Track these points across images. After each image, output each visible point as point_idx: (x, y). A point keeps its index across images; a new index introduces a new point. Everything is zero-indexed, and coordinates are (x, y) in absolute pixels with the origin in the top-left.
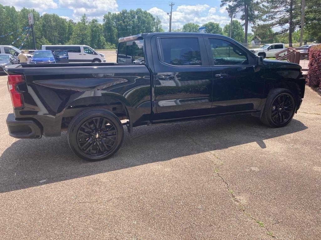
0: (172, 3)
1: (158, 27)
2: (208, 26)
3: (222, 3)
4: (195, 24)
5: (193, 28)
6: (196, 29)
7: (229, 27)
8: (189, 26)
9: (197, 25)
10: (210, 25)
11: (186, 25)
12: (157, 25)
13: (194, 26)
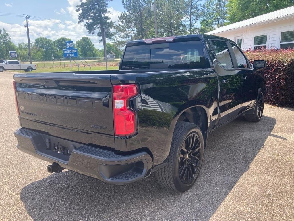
0: (27, 15)
1: (6, 40)
2: (61, 41)
3: (80, 20)
4: (48, 39)
5: (46, 43)
6: (49, 44)
7: (81, 42)
8: (42, 41)
9: (49, 40)
10: (63, 40)
11: (38, 39)
12: (5, 37)
13: (47, 41)
